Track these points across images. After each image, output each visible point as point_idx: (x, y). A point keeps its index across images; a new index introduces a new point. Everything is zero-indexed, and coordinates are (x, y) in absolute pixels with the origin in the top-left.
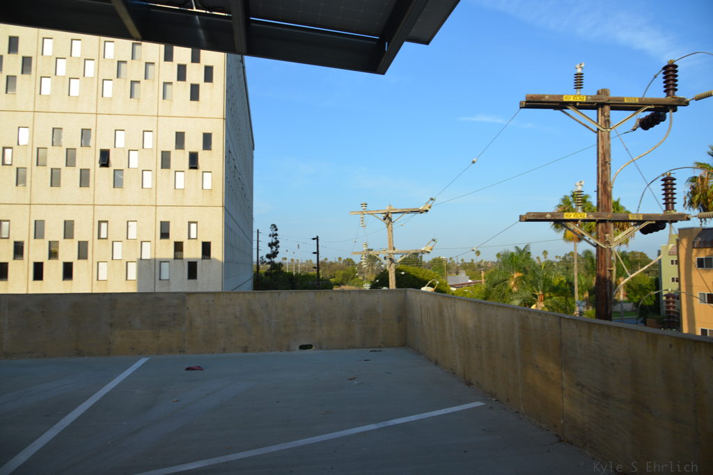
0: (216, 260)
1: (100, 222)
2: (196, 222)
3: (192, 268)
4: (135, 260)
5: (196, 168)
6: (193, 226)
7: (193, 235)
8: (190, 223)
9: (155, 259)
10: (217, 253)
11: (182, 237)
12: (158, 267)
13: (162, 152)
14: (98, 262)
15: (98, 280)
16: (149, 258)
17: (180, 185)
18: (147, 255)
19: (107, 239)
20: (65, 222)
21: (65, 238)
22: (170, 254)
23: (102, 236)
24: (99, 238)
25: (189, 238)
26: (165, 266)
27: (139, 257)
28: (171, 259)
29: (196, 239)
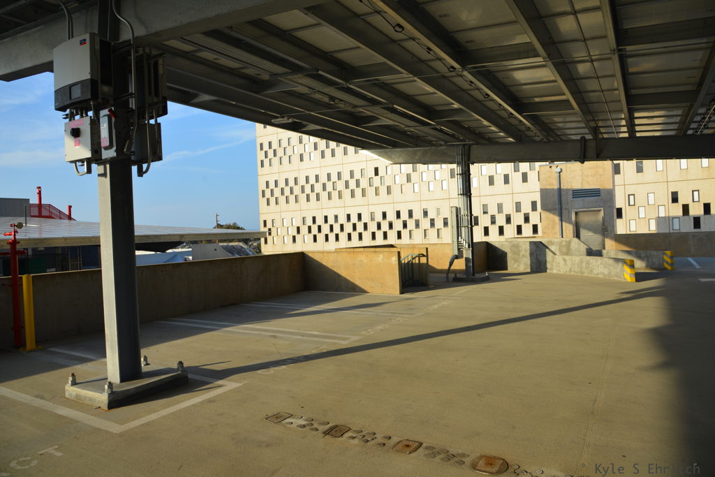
1: (629, 195)
2: (698, 191)
3: (697, 221)
4: (655, 218)
6: (696, 193)
7: (696, 199)
8: (693, 191)
9: (669, 217)
11: (689, 201)
12: (671, 221)
14: (629, 221)
16: (664, 216)
17: (683, 166)
18: (662, 214)
19: (634, 205)
22: (680, 213)
23: (631, 204)
25: (693, 201)
26: (676, 221)
27: (657, 216)
28: (680, 216)
29: (699, 201)
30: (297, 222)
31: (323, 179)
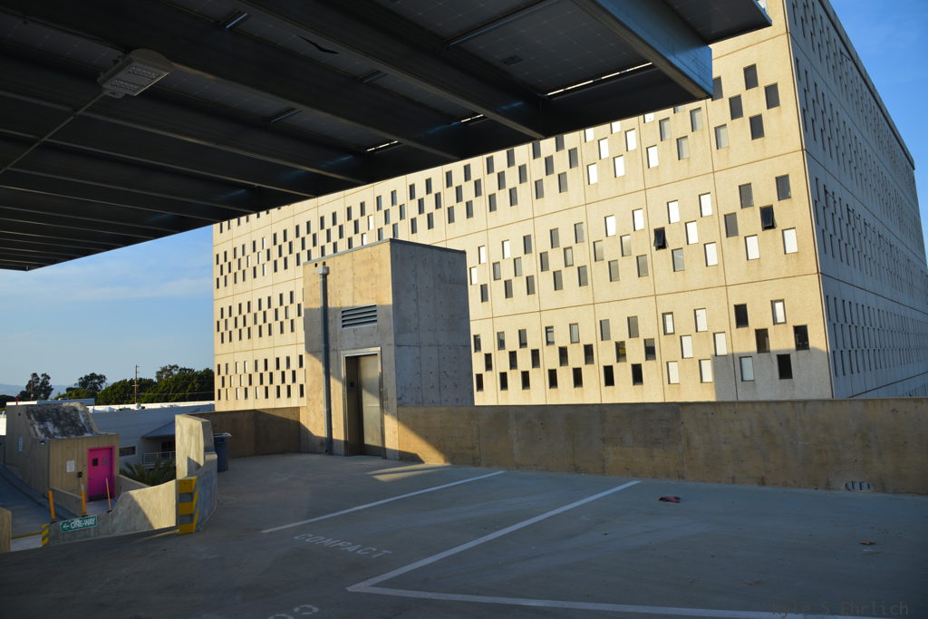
0: (818, 351)
1: (664, 315)
2: (782, 301)
3: (784, 364)
4: (709, 357)
5: (772, 227)
6: (779, 306)
7: (780, 318)
9: (733, 354)
10: (818, 339)
11: (766, 323)
12: (738, 363)
13: (725, 216)
14: (667, 363)
15: (669, 383)
16: (725, 353)
17: (754, 254)
18: (722, 350)
19: (674, 333)
20: (628, 319)
21: (630, 337)
22: (752, 346)
23: (668, 332)
24: (665, 333)
25: (775, 322)
26: (747, 363)
27: (714, 353)
28: (753, 353)
29: (785, 323)
30: (250, 369)
31: (276, 303)
